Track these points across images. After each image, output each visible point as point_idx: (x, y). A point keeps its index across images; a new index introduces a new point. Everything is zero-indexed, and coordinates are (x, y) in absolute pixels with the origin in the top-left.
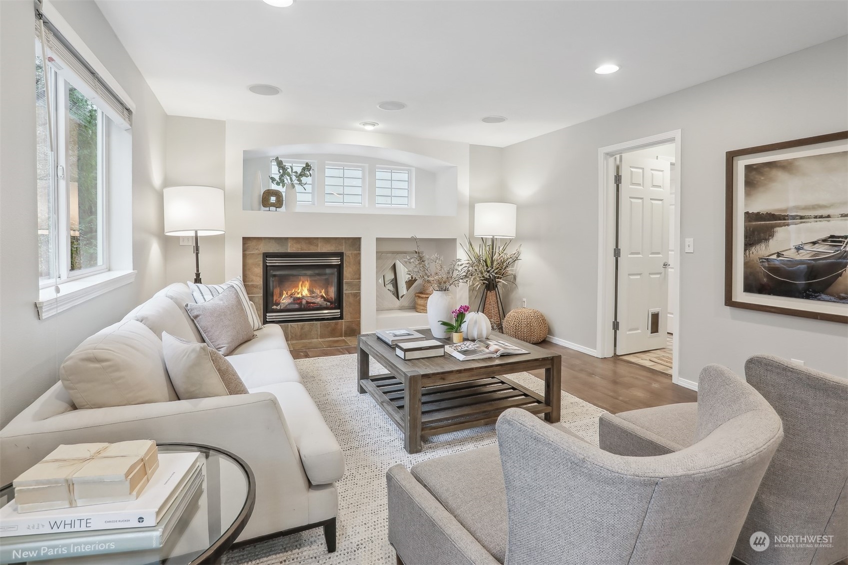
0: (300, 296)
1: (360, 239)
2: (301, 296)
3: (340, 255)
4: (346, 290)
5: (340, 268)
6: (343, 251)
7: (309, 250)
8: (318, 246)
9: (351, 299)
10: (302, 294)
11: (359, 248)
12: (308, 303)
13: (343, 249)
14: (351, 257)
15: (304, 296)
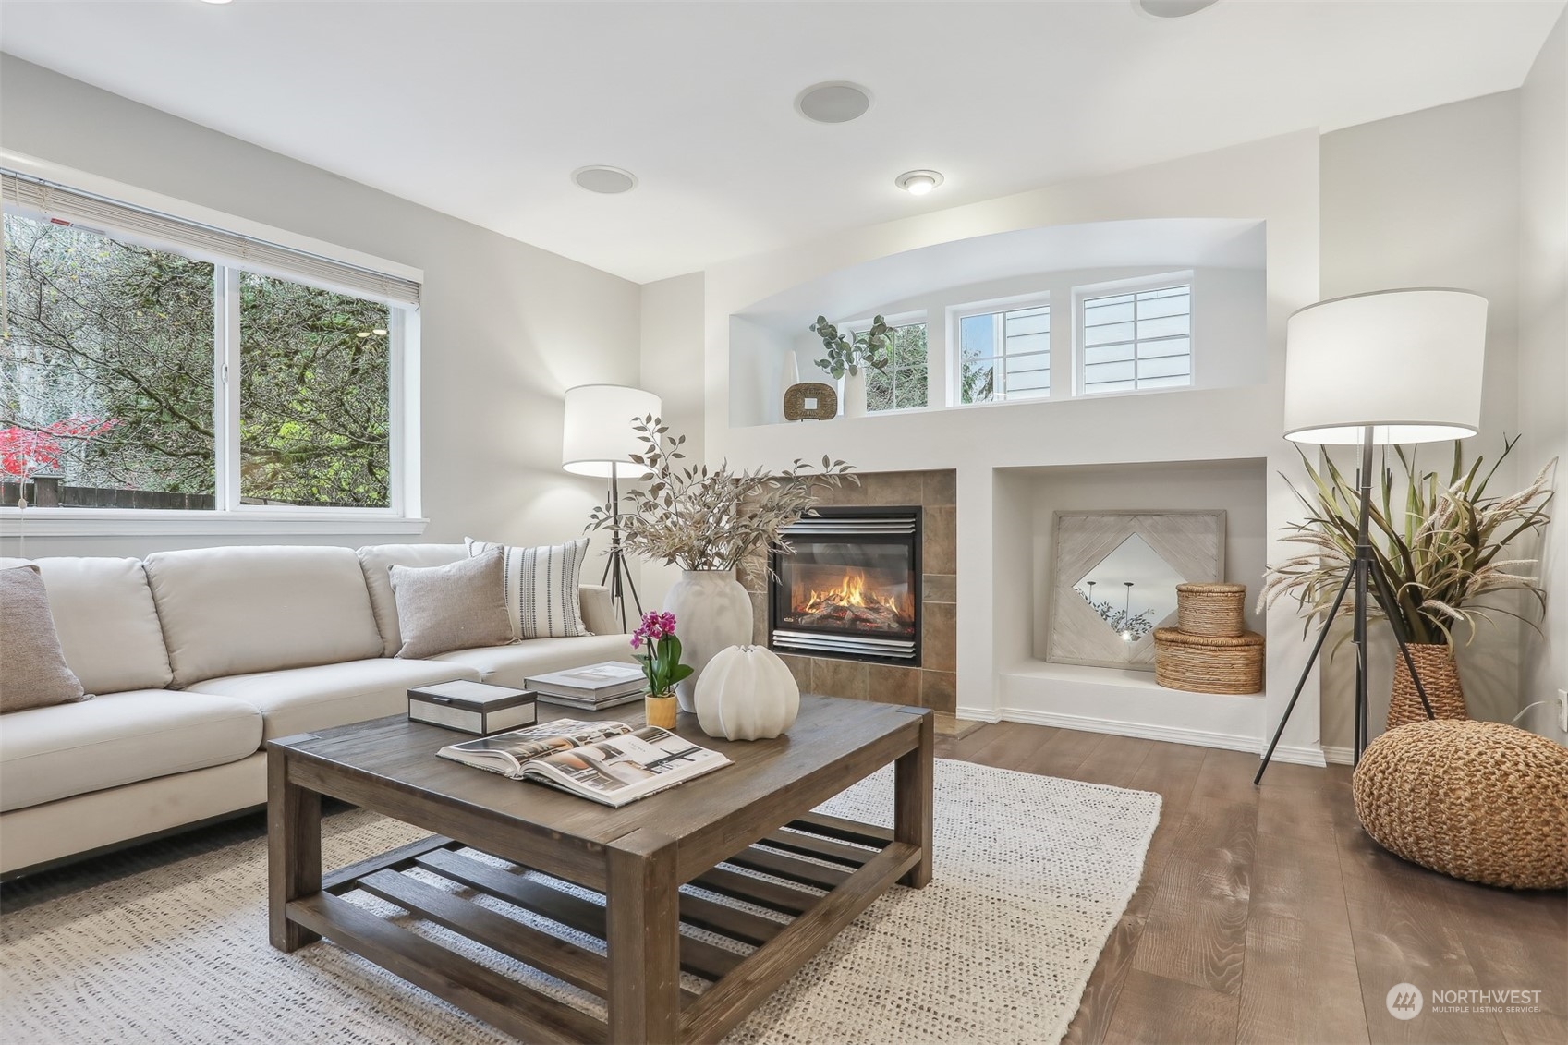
0: (844, 603)
1: (954, 471)
2: (846, 605)
3: (915, 513)
4: (929, 598)
5: (914, 541)
6: (922, 504)
7: (849, 502)
8: (866, 493)
9: (939, 620)
10: (848, 601)
11: (952, 498)
12: (857, 618)
13: (916, 498)
14: (939, 519)
15: (852, 605)
